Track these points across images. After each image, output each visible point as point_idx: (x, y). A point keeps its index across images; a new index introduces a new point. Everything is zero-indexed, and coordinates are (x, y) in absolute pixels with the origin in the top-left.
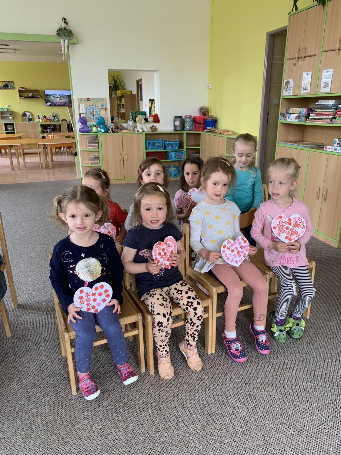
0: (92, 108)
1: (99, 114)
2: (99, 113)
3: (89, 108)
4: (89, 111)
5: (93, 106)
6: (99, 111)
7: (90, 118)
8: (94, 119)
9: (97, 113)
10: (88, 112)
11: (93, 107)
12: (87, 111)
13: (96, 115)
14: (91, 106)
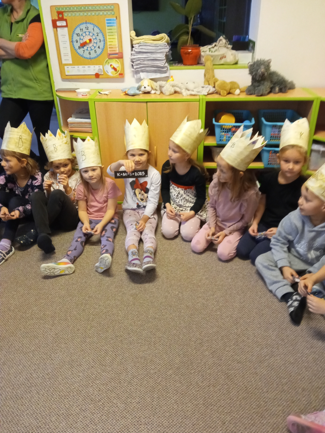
0: (84, 30)
1: (101, 47)
2: (102, 43)
3: (78, 31)
4: (78, 38)
5: (88, 25)
6: (102, 39)
7: (82, 56)
8: (90, 58)
9: (99, 44)
10: (77, 42)
11: (87, 28)
12: (74, 40)
13: (97, 49)
14: (83, 27)
